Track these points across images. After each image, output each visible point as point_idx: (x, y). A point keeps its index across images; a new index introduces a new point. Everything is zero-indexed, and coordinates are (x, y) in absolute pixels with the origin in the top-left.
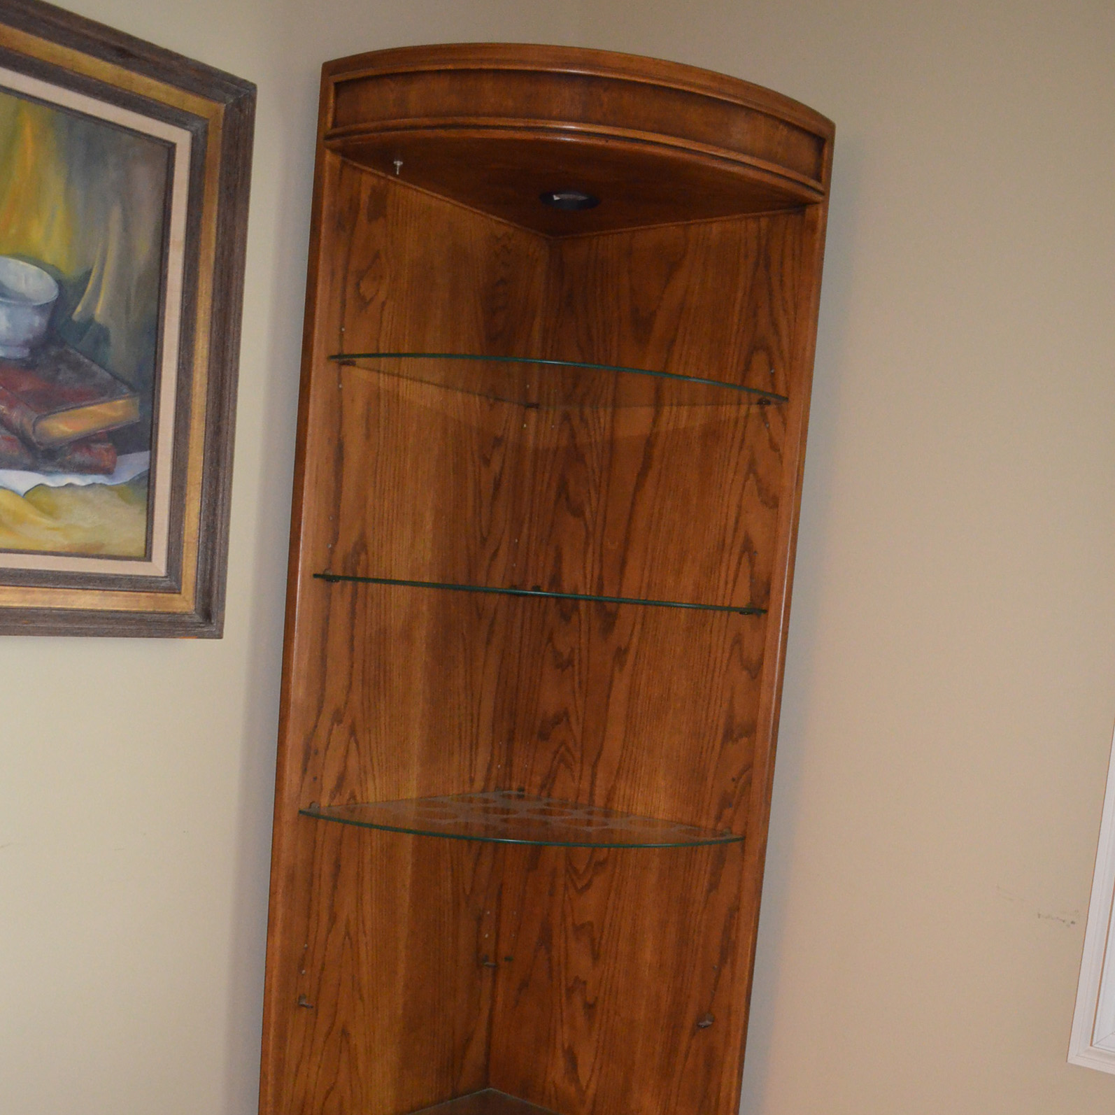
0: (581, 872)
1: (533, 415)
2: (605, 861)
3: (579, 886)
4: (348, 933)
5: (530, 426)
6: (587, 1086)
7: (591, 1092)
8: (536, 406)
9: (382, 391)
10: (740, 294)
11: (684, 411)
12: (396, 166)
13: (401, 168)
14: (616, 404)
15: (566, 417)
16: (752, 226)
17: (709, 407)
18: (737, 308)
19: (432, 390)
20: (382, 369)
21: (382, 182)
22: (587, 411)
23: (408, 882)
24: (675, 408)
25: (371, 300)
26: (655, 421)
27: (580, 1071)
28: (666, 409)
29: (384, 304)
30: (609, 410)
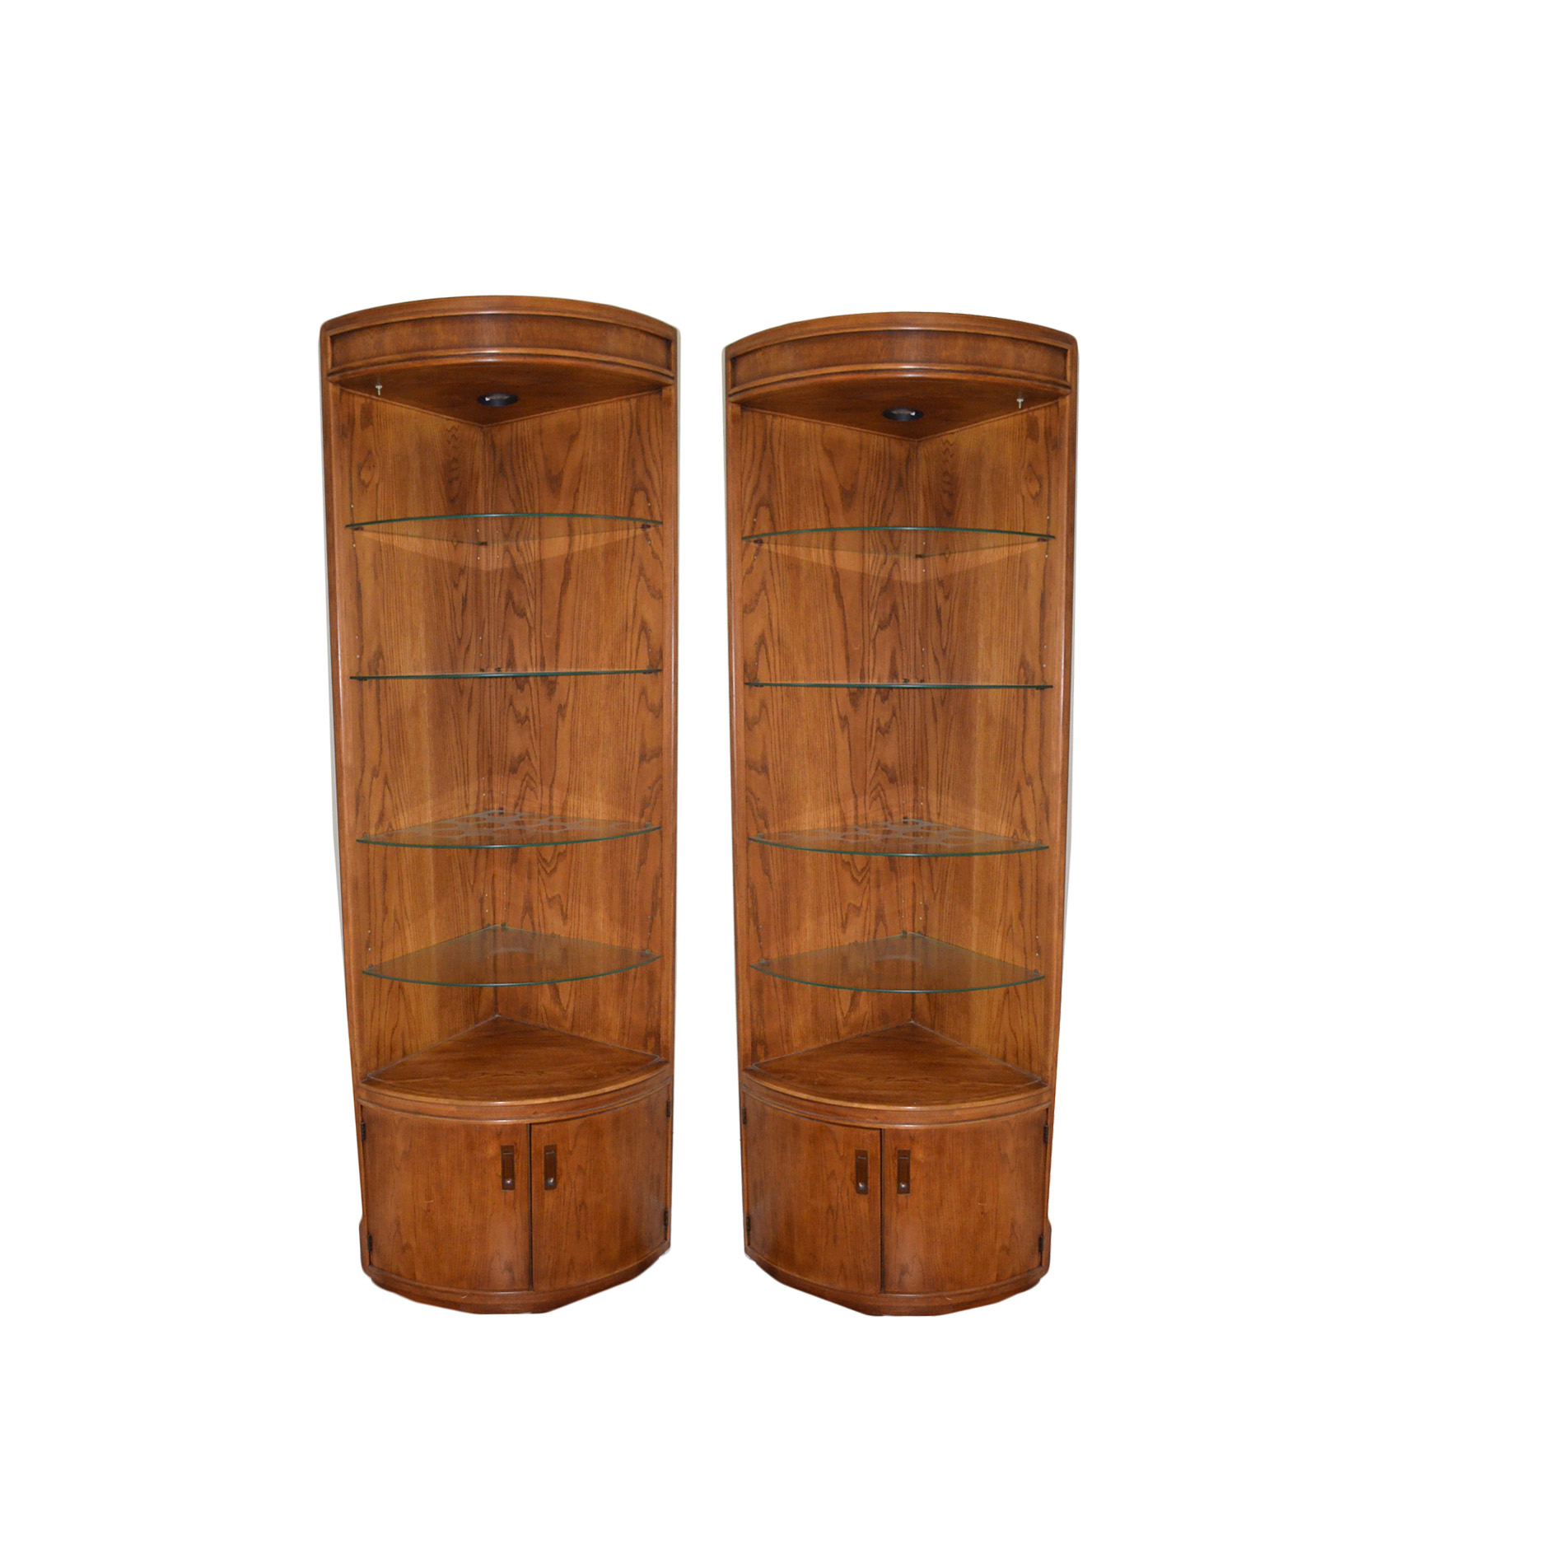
0: (549, 861)
1: (483, 548)
2: (565, 851)
3: (548, 871)
4: (396, 920)
5: (482, 558)
6: (568, 1006)
7: (570, 1010)
8: (485, 544)
9: (382, 545)
10: (621, 453)
11: (590, 538)
12: (377, 389)
13: (381, 390)
14: (541, 536)
15: (507, 550)
16: (625, 404)
17: (608, 534)
18: (620, 463)
19: (415, 540)
20: (380, 531)
21: (368, 401)
22: (521, 543)
23: (432, 880)
24: (583, 536)
25: (369, 483)
26: (570, 545)
27: (561, 997)
28: (577, 537)
29: (377, 485)
30: (537, 542)
